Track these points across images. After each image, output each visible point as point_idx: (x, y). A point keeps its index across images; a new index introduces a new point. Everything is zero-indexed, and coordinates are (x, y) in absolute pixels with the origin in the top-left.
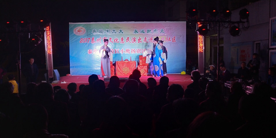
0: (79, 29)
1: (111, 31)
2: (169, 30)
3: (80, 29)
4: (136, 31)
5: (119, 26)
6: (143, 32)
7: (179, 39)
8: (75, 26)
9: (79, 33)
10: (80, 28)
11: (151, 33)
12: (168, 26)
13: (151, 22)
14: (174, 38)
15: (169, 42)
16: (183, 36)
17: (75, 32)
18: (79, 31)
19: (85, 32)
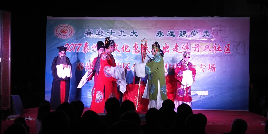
0: (63, 27)
1: (117, 32)
2: (219, 32)
3: (66, 28)
4: (160, 34)
5: (132, 25)
7: (236, 49)
8: (57, 23)
9: (63, 34)
10: (65, 26)
11: (187, 36)
12: (218, 26)
13: (187, 17)
14: (227, 47)
15: (219, 53)
16: (245, 43)
17: (56, 33)
18: (63, 31)
19: (74, 32)
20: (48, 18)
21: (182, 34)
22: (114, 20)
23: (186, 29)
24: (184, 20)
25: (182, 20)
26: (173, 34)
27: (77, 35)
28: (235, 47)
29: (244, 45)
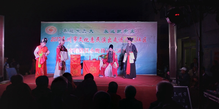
0: (51, 28)
1: (81, 30)
2: (140, 30)
3: (52, 28)
4: (106, 31)
5: (90, 26)
6: (113, 32)
8: (47, 25)
10: (51, 27)
11: (121, 33)
12: (139, 27)
13: (121, 22)
14: (144, 39)
15: (139, 42)
16: (154, 37)
17: (46, 31)
18: (51, 30)
19: (57, 31)
20: (42, 22)
21: (119, 31)
22: (80, 24)
23: (121, 29)
25: (119, 23)
26: (114, 31)
27: (58, 32)
28: (149, 39)
29: (154, 38)
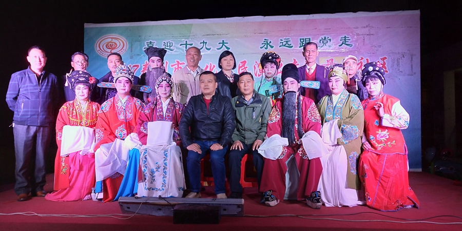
0: (110, 40)
2: (366, 38)
4: (267, 44)
5: (220, 31)
7: (398, 65)
8: (100, 33)
9: (109, 51)
10: (112, 38)
12: (365, 27)
13: (311, 15)
16: (412, 55)
17: (98, 49)
18: (111, 47)
19: (127, 47)
20: (87, 26)
22: (191, 25)
23: (310, 35)
24: (307, 20)
25: (304, 20)
26: (289, 43)
27: (131, 51)
28: (396, 62)
29: (412, 58)
